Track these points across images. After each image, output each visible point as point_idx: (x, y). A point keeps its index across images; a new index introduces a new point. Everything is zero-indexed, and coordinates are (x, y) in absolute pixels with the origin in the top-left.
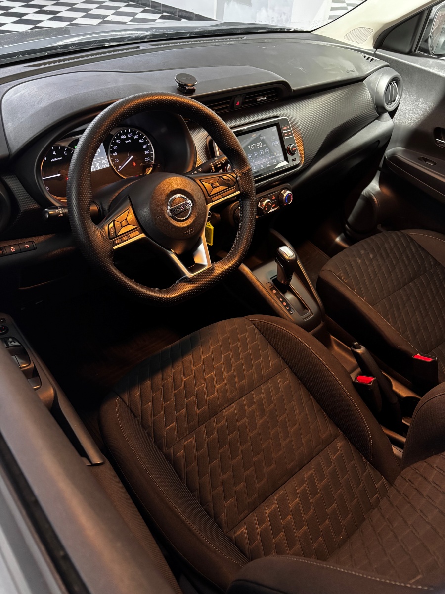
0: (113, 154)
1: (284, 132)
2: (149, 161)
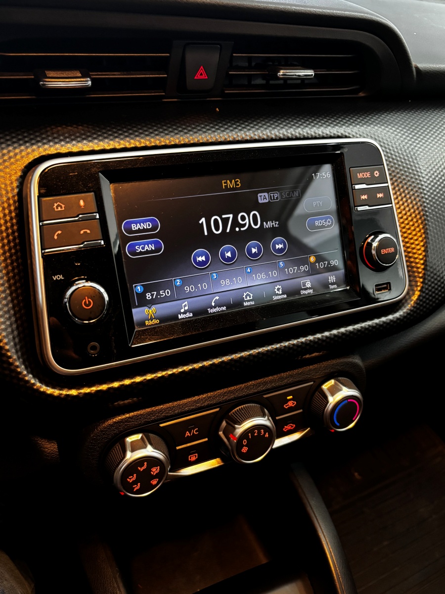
1: (357, 187)
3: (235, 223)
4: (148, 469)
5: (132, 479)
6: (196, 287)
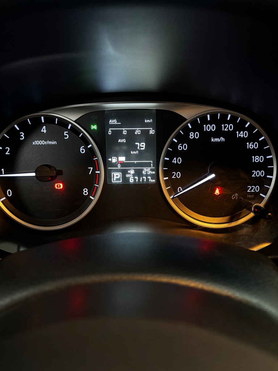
0: (171, 159)
2: (256, 195)
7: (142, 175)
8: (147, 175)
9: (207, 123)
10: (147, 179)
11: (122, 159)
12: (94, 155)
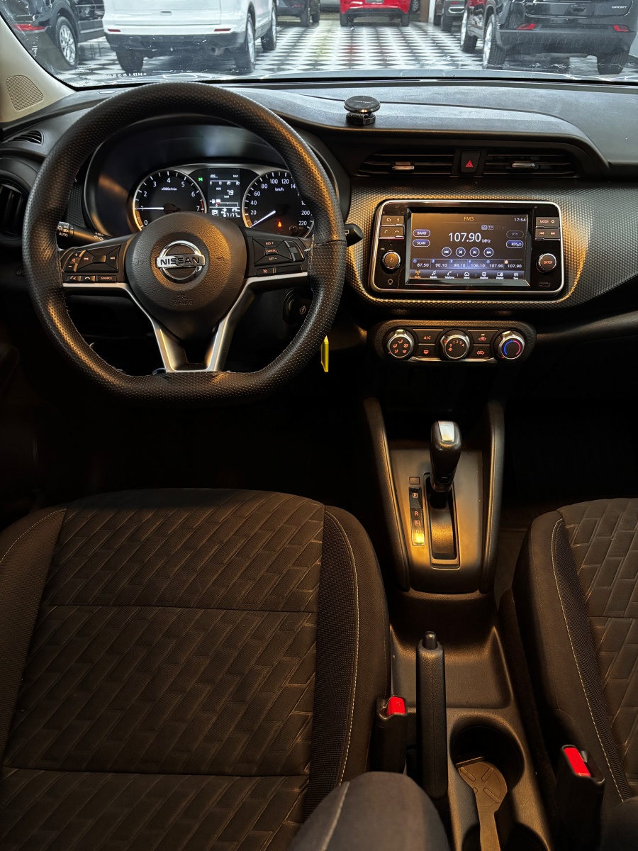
0: (250, 201)
3: (467, 237)
4: (403, 344)
5: (395, 346)
6: (442, 265)
7: (232, 212)
8: (234, 212)
9: (272, 178)
10: (235, 215)
11: (219, 201)
12: (201, 197)
